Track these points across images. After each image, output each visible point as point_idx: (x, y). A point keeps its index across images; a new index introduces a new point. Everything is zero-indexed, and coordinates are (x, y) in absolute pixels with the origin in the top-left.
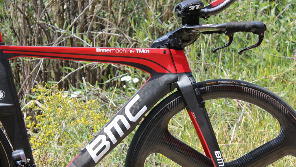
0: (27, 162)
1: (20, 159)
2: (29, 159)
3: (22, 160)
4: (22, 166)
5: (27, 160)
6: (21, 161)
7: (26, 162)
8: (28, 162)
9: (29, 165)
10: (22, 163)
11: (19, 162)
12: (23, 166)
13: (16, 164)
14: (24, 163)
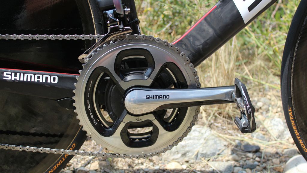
0: (124, 13)
1: (112, 7)
2: (127, 8)
3: (115, 8)
4: (115, 19)
5: (125, 9)
6: (114, 11)
7: (122, 13)
8: (127, 14)
9: (128, 19)
10: (116, 15)
11: (110, 12)
12: (118, 20)
13: (104, 15)
14: (120, 14)
